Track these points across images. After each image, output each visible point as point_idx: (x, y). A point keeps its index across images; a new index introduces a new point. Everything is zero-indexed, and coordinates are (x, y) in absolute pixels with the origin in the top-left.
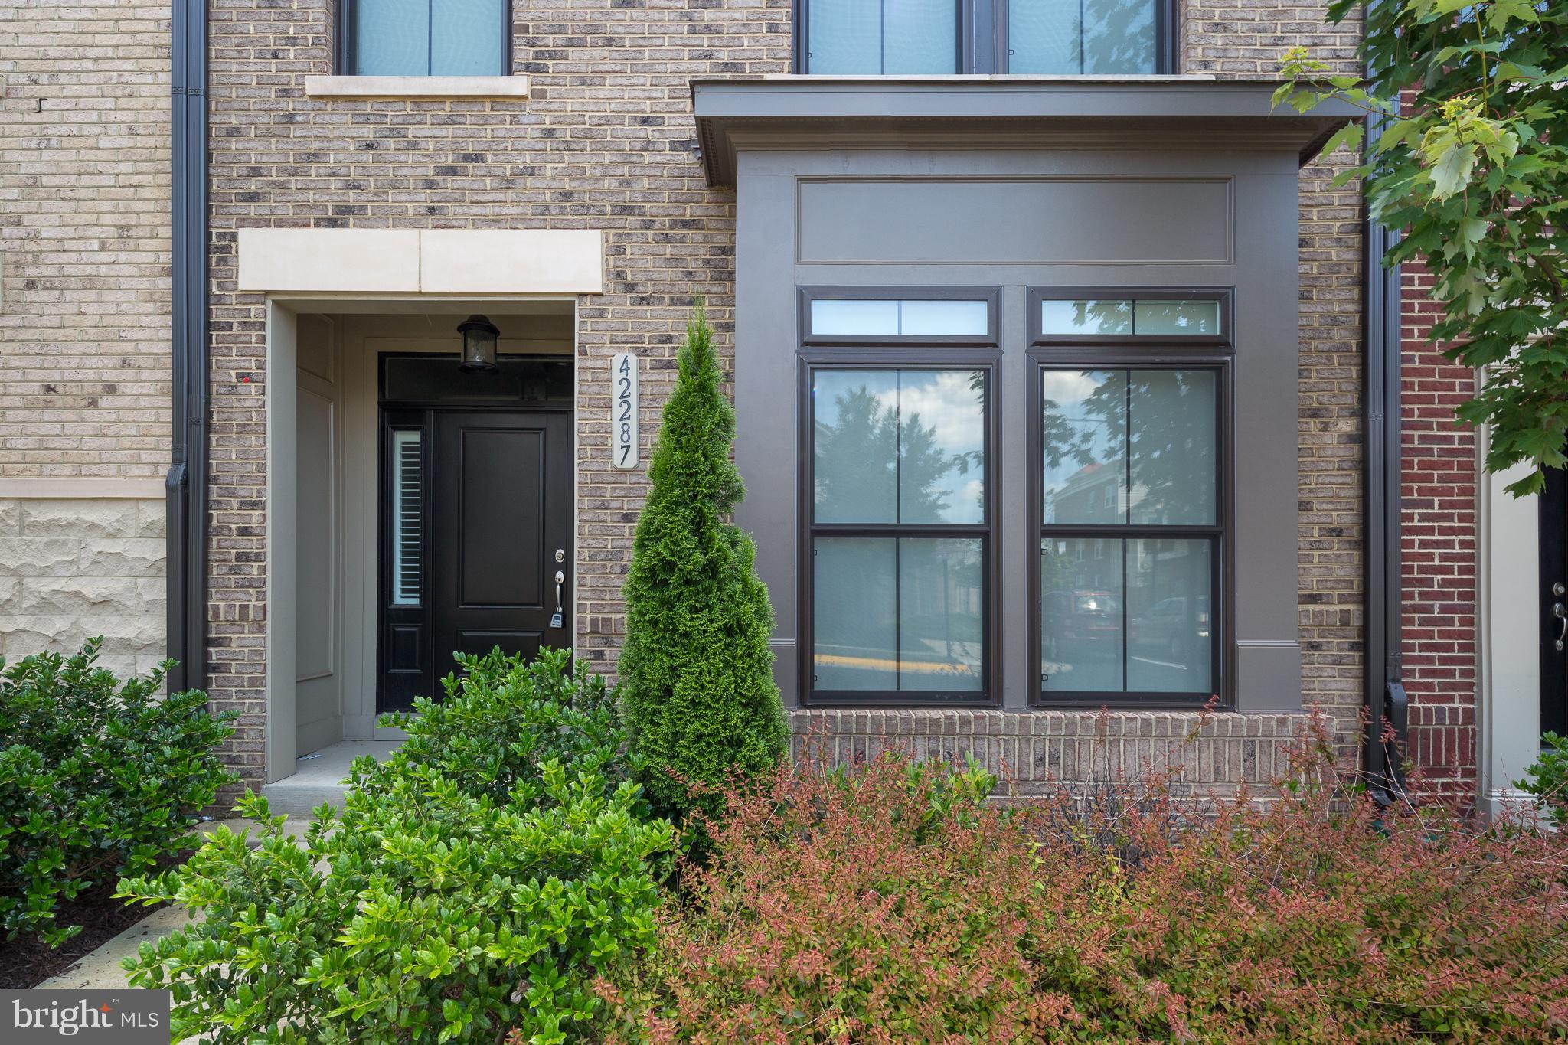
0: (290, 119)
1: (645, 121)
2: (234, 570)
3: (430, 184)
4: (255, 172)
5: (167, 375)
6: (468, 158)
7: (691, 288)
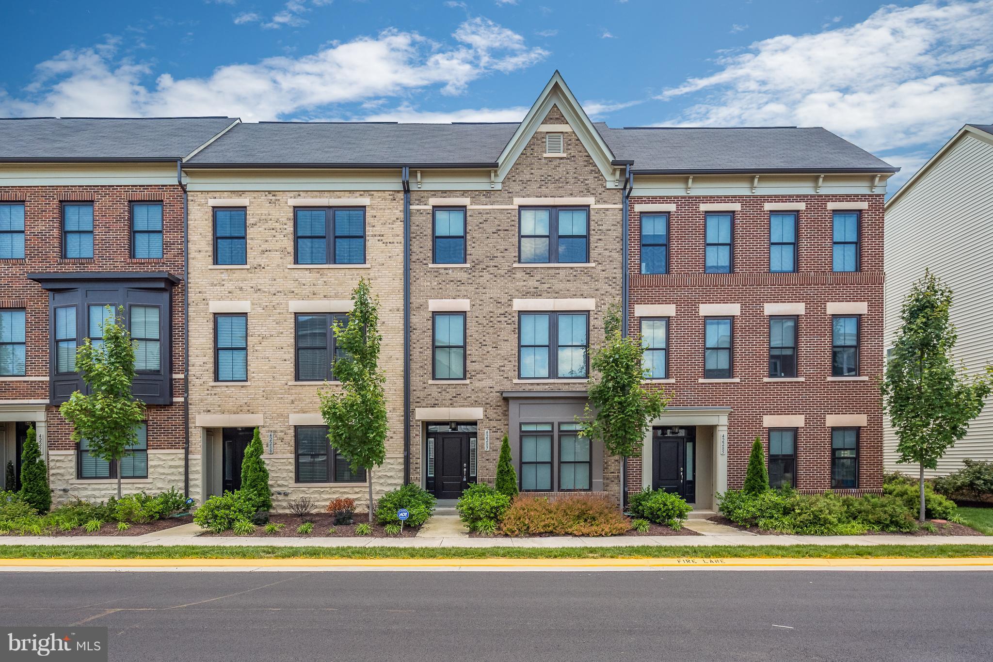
0: (425, 388)
1: (491, 388)
2: (415, 470)
3: (451, 399)
4: (419, 398)
5: (403, 435)
6: (458, 395)
7: (499, 418)
